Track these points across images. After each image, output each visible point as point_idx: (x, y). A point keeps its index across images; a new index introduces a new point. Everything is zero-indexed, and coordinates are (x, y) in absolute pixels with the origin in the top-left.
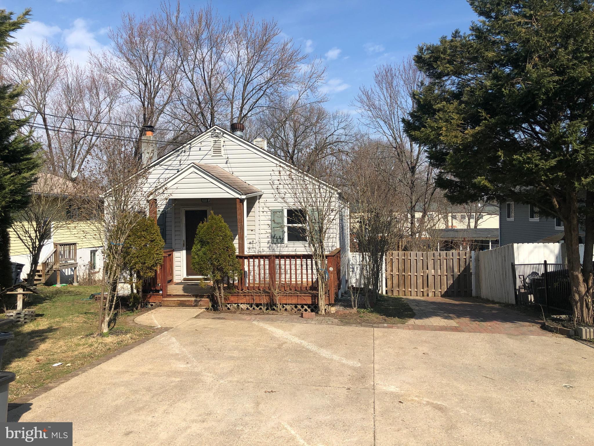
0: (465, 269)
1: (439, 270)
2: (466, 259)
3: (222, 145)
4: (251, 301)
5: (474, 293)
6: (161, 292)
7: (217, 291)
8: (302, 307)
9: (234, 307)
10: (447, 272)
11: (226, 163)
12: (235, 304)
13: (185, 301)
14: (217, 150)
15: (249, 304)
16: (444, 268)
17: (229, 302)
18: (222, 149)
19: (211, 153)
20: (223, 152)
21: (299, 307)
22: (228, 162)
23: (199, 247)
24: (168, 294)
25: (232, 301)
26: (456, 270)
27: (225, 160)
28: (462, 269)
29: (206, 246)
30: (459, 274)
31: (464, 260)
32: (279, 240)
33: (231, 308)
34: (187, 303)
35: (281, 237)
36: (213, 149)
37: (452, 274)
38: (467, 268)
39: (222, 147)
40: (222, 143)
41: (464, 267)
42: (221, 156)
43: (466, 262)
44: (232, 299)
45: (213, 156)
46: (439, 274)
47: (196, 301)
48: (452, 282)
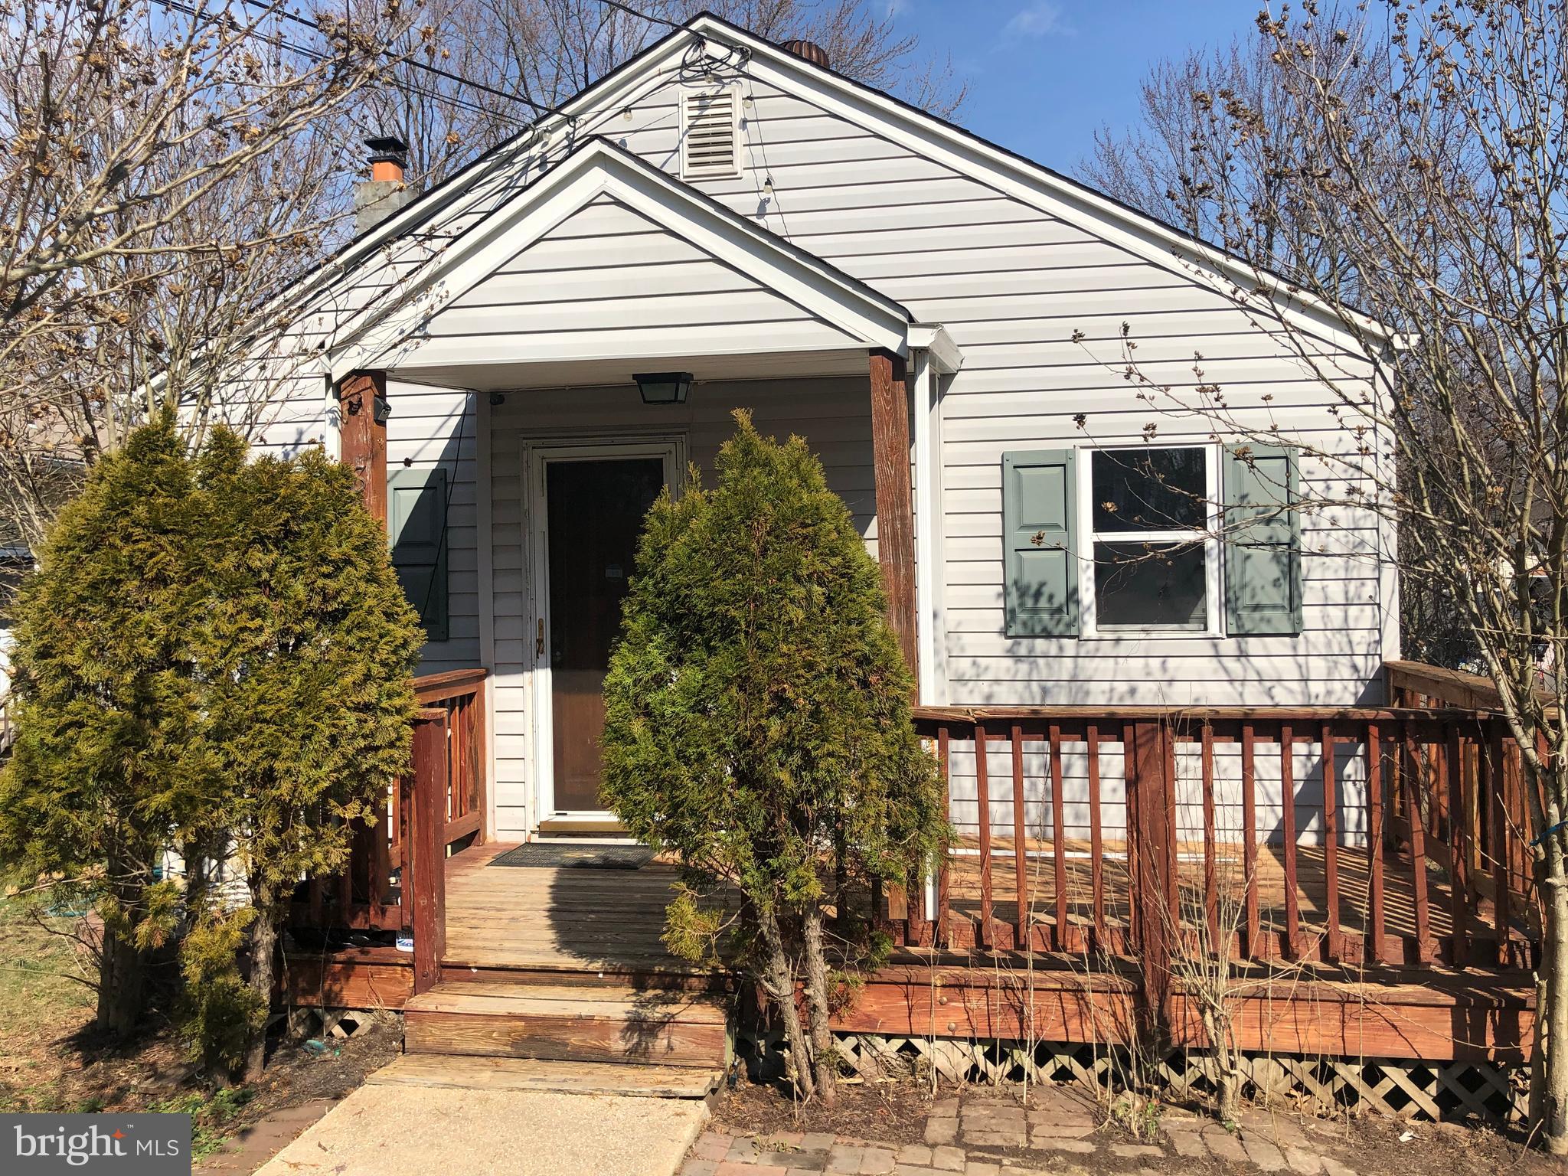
3: (736, 120)
4: (1004, 1027)
6: (405, 946)
7: (779, 963)
8: (1372, 1075)
9: (880, 1061)
11: (762, 212)
12: (888, 1037)
14: (711, 148)
15: (982, 1041)
17: (845, 1027)
18: (739, 137)
19: (681, 163)
20: (741, 156)
21: (1350, 1074)
22: (769, 208)
23: (656, 655)
24: (451, 956)
25: (870, 1020)
27: (755, 202)
29: (711, 651)
34: (575, 1040)
35: (1062, 603)
36: (687, 141)
39: (735, 128)
40: (738, 112)
42: (733, 176)
44: (868, 1002)
45: (689, 180)
47: (636, 1025)
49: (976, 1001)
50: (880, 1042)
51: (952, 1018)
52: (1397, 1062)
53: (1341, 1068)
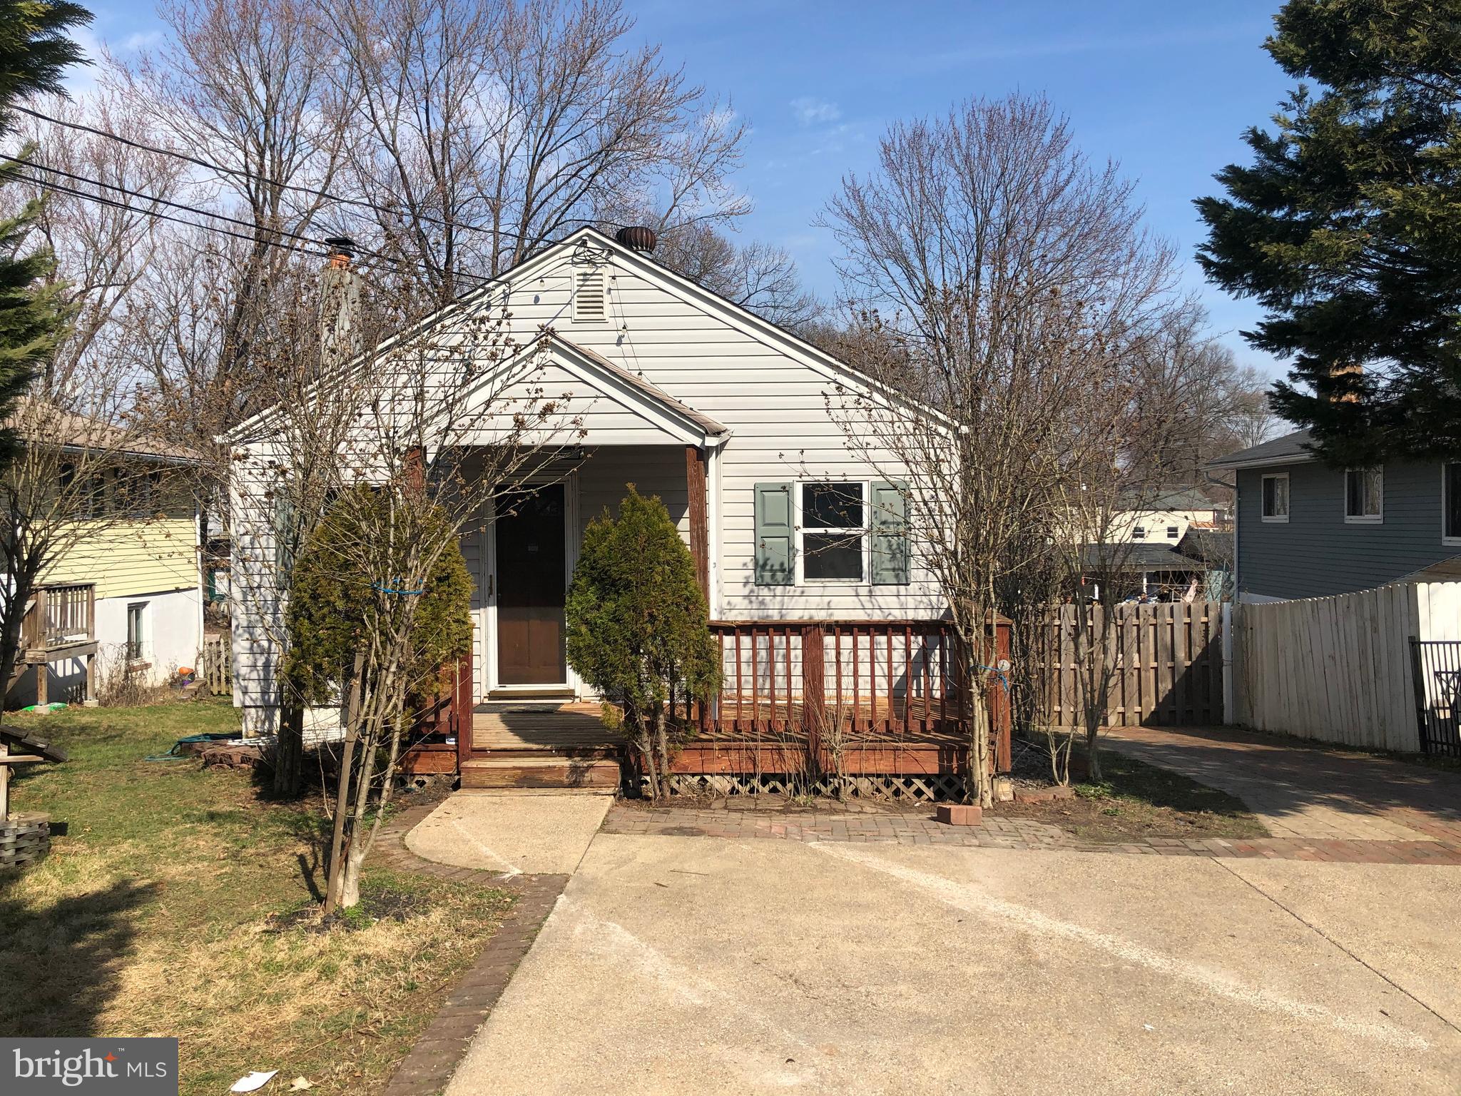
0: (1205, 650)
1: (1136, 656)
2: (1206, 624)
3: (605, 289)
4: (747, 768)
5: (1228, 717)
6: (451, 742)
7: (645, 736)
9: (690, 787)
10: (1156, 660)
11: (619, 343)
12: (693, 775)
13: (539, 769)
14: (591, 304)
15: (737, 775)
16: (1148, 649)
17: (673, 771)
18: (607, 299)
19: (573, 311)
20: (608, 310)
21: (898, 783)
22: (624, 340)
24: (475, 746)
25: (686, 768)
26: (1181, 654)
27: (615, 335)
28: (1197, 651)
30: (1188, 663)
31: (1203, 627)
32: (779, 576)
33: (682, 788)
34: (546, 777)
35: (786, 566)
36: (576, 299)
37: (1169, 664)
38: (1212, 649)
39: (604, 293)
40: (607, 283)
41: (1203, 644)
42: (603, 321)
43: (1207, 630)
44: (685, 759)
45: (577, 322)
46: (1137, 664)
47: (574, 769)
48: (1170, 687)
49: (734, 756)
50: (689, 778)
51: (723, 765)
52: (919, 776)
53: (895, 780)
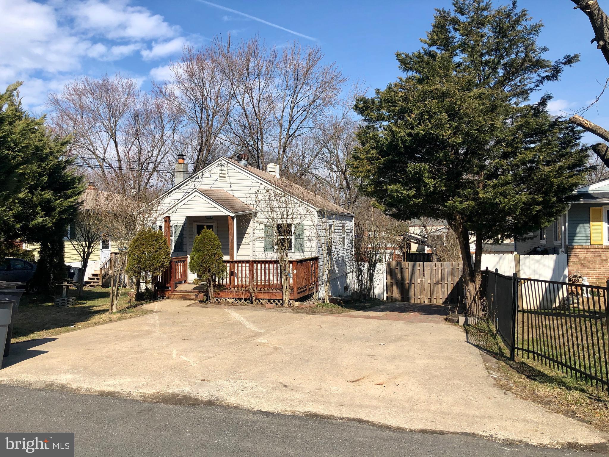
1: (434, 279)
2: (458, 269)
4: (236, 297)
6: (170, 289)
10: (442, 281)
12: (224, 298)
13: (186, 295)
14: (222, 177)
16: (439, 277)
17: (219, 297)
22: (232, 186)
24: (177, 290)
27: (229, 185)
32: (271, 250)
33: (221, 302)
34: (188, 297)
37: (446, 283)
45: (219, 182)
46: (435, 282)
47: (196, 295)
